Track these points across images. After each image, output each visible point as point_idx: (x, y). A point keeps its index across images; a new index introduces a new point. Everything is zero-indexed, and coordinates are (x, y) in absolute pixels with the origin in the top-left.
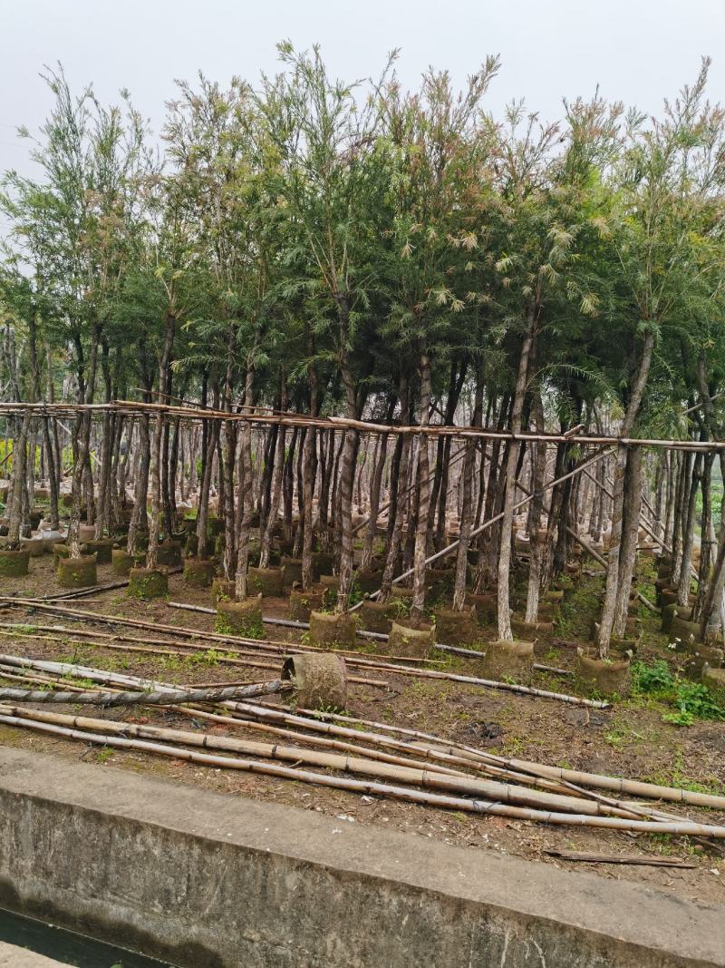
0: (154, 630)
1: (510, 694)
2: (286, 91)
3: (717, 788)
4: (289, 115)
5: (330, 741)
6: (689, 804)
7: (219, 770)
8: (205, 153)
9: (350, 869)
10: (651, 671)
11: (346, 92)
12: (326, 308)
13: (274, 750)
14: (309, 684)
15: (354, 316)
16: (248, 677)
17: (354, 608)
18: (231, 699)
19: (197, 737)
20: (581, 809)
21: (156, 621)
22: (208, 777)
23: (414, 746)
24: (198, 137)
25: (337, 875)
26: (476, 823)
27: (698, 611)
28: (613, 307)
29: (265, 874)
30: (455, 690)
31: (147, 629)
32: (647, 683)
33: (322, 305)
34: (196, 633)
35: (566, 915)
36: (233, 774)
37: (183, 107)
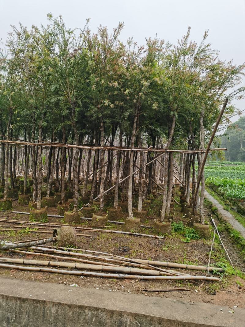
0: (6, 222)
1: (133, 236)
2: (50, 31)
3: (197, 263)
4: (52, 39)
5: (70, 258)
6: (189, 269)
7: (29, 272)
8: (23, 51)
9: (74, 304)
10: (177, 225)
11: (72, 32)
12: (67, 106)
13: (49, 263)
14: (62, 238)
15: (77, 109)
16: (41, 237)
17: (80, 210)
18: (34, 246)
19: (21, 261)
20: (154, 274)
21: (7, 218)
22: (25, 275)
23: (99, 257)
24: (20, 45)
25: (70, 306)
26: (120, 282)
27: (192, 204)
28: (162, 107)
29: (44, 308)
30: (114, 236)
31: (3, 222)
32: (176, 229)
33: (65, 105)
34: (22, 222)
35: (147, 312)
36: (34, 273)
37: (14, 35)
